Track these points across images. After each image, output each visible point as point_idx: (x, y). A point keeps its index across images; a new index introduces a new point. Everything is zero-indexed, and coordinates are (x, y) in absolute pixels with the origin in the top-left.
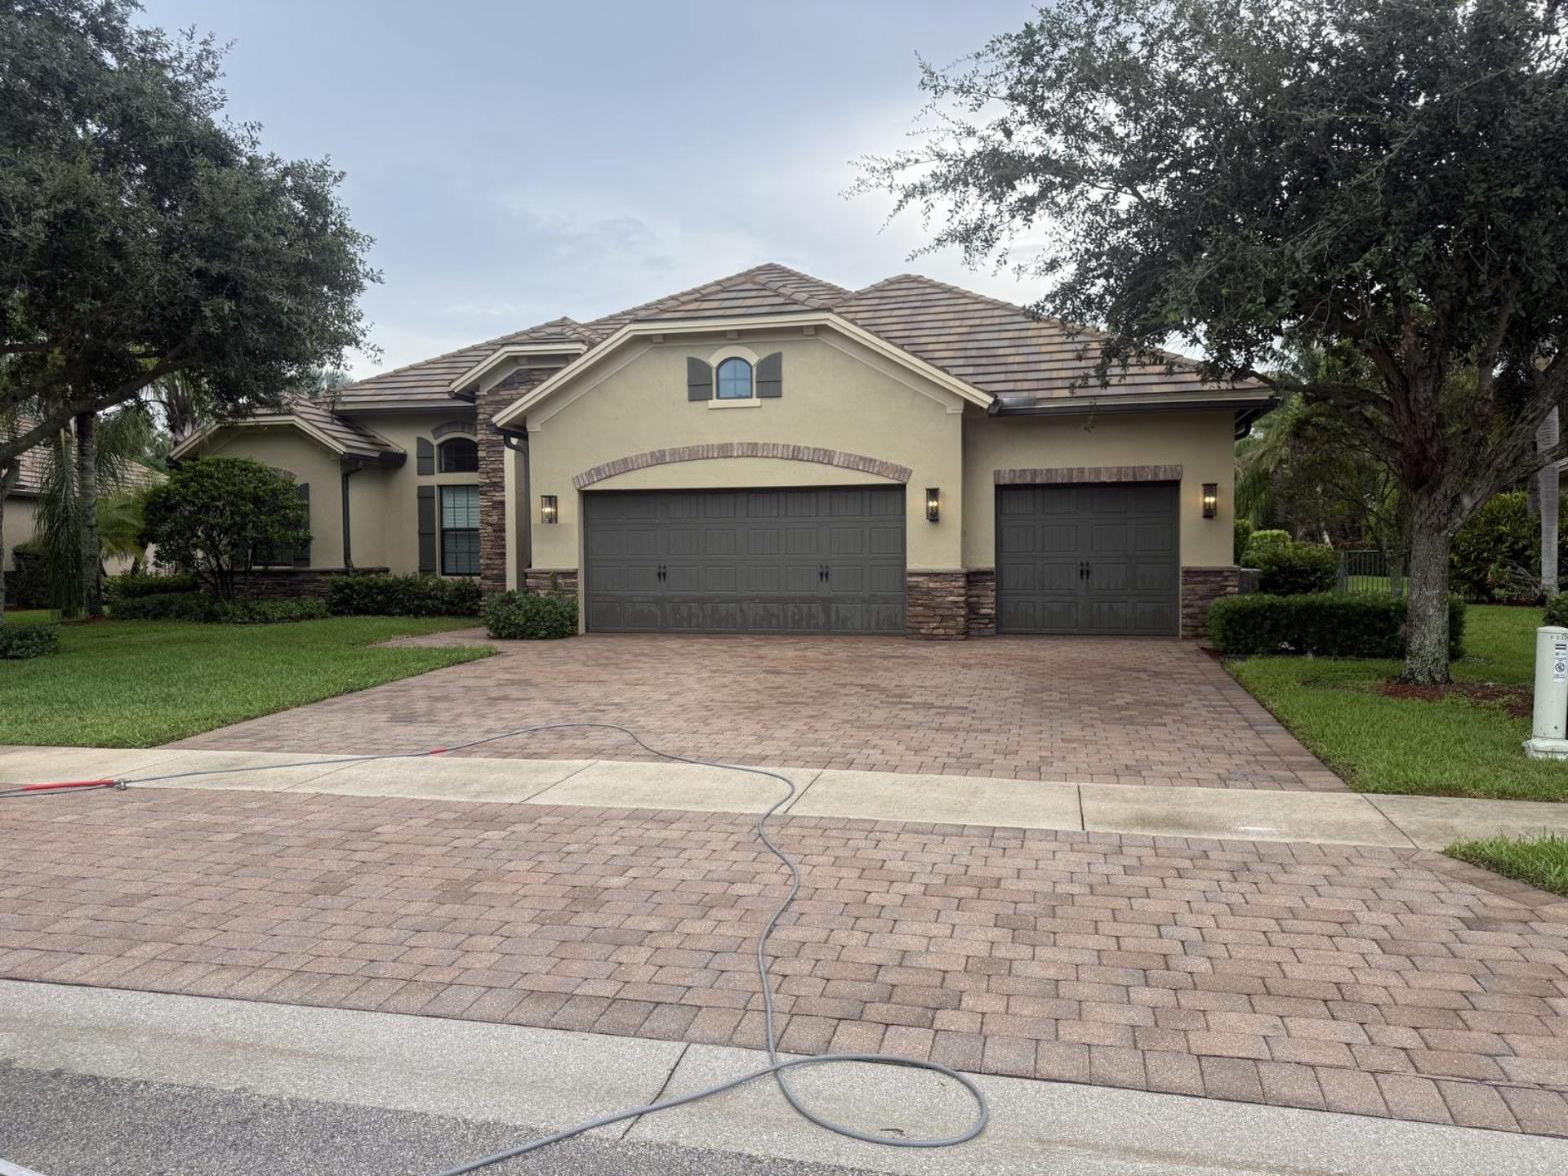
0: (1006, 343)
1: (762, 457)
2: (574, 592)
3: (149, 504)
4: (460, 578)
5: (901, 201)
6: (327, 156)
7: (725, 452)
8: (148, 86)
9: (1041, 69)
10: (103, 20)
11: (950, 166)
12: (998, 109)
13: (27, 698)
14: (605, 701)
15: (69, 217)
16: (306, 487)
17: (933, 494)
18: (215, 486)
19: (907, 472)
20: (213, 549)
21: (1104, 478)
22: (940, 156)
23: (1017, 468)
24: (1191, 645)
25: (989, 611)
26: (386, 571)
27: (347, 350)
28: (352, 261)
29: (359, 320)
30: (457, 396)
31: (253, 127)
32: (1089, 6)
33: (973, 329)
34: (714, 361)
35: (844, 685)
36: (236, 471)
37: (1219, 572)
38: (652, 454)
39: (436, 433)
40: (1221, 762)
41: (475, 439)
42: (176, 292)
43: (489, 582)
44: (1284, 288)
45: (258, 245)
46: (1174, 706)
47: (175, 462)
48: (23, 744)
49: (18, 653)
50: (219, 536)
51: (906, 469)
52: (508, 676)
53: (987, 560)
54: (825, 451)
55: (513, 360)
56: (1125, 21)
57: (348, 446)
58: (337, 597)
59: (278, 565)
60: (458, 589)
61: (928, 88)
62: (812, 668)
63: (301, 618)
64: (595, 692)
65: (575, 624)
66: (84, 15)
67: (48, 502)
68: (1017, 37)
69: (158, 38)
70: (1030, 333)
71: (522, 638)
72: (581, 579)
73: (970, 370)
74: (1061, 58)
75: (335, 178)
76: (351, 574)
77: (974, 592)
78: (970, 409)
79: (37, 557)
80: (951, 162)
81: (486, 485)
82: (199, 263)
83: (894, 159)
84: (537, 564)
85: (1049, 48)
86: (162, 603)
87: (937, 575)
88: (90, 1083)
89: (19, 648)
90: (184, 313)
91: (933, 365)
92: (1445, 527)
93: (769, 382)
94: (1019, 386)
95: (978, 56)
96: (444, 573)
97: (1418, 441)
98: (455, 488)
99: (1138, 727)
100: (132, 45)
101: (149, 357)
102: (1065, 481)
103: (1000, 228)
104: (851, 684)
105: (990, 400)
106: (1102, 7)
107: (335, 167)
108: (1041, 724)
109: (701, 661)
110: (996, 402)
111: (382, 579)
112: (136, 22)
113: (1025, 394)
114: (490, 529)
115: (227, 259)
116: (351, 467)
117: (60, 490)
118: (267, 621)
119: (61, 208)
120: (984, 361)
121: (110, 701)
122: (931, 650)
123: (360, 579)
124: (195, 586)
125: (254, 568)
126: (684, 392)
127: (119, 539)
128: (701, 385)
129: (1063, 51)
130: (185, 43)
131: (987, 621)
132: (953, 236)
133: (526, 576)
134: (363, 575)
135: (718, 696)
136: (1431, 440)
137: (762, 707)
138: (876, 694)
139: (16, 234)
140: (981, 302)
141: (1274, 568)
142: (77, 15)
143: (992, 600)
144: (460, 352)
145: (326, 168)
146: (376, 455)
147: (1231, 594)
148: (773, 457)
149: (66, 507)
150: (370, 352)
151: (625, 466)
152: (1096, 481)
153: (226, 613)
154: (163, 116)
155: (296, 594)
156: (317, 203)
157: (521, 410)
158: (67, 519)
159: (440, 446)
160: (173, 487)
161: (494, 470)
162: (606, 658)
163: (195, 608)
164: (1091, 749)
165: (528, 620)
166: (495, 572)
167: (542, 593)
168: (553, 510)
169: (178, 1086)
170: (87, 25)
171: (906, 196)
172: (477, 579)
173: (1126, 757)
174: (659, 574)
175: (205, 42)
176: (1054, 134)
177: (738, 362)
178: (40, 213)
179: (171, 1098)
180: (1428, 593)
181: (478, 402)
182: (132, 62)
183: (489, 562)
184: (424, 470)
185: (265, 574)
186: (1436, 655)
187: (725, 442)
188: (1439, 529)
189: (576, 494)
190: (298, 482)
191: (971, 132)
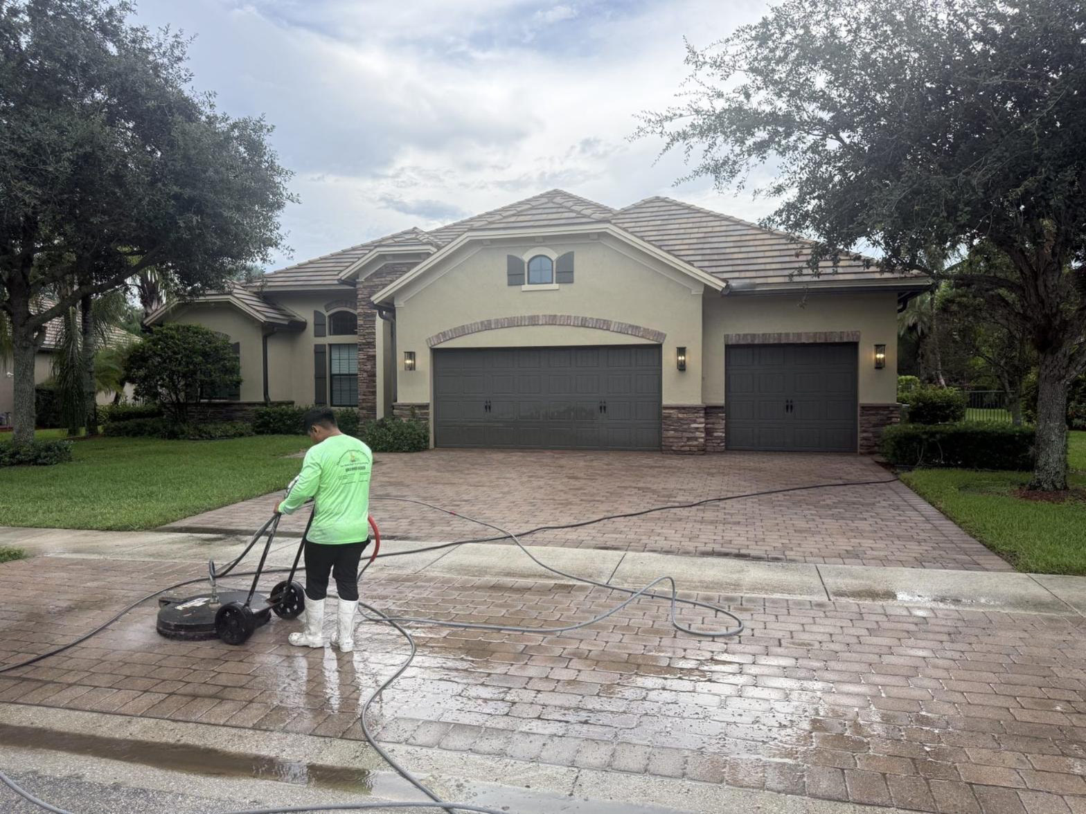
0: (732, 244)
1: (560, 325)
2: (427, 419)
3: (131, 356)
4: (344, 408)
5: (668, 144)
6: (263, 115)
7: (533, 321)
8: (139, 66)
9: (772, 50)
10: (107, 21)
11: (705, 119)
12: (741, 78)
13: (54, 494)
14: (458, 498)
15: (86, 157)
16: (238, 344)
17: (681, 351)
18: (175, 343)
19: (663, 336)
20: (174, 388)
21: (804, 340)
22: (697, 112)
23: (742, 333)
24: (868, 460)
25: (721, 434)
26: (292, 403)
27: (271, 250)
28: (278, 188)
29: (278, 229)
30: (342, 282)
31: (210, 95)
32: (807, 5)
33: (707, 235)
34: (526, 258)
35: (626, 488)
36: (190, 334)
37: (886, 408)
38: (482, 323)
39: (327, 308)
40: (915, 549)
41: (355, 312)
42: (159, 210)
43: (365, 412)
44: (961, 206)
45: (216, 177)
46: (868, 505)
47: (148, 327)
48: (54, 527)
49: (44, 461)
50: (178, 379)
51: (662, 334)
52: (387, 479)
53: (719, 399)
54: (605, 321)
55: (382, 257)
56: (833, 16)
57: (267, 317)
58: (260, 421)
59: (220, 399)
60: (342, 416)
61: (691, 63)
62: (599, 475)
63: (234, 436)
64: (450, 492)
65: (428, 441)
66: (95, 17)
67: (60, 354)
68: (755, 27)
69: (143, 33)
70: (748, 238)
71: (391, 451)
72: (431, 410)
73: (706, 264)
74: (787, 42)
75: (268, 130)
76: (269, 405)
77: (711, 421)
78: (708, 291)
79: (51, 392)
80: (706, 116)
81: (364, 344)
82: (176, 189)
83: (665, 113)
84: (401, 400)
85: (779, 36)
86: (139, 425)
87: (684, 408)
88: (141, 796)
89: (45, 457)
90: (164, 225)
91: (682, 260)
92: (1064, 377)
93: (565, 273)
94: (743, 275)
95: (728, 40)
96: (332, 405)
97: (1046, 316)
98: (339, 346)
99: (848, 522)
100: (126, 38)
101: (134, 255)
102: (776, 342)
103: (741, 163)
104: (630, 487)
105: (724, 285)
106: (816, 6)
107: (268, 123)
108: (776, 519)
109: (519, 469)
110: (727, 286)
111: (290, 410)
112: (129, 22)
113: (748, 281)
114: (365, 375)
115: (194, 187)
116: (269, 331)
117: (69, 347)
118: (212, 438)
119: (81, 151)
120: (716, 257)
121: (112, 497)
122: (681, 462)
123: (276, 409)
124: (160, 413)
125: (202, 401)
126: (505, 280)
127: (106, 380)
128: (516, 276)
129: (788, 37)
130: (162, 36)
131: (719, 441)
132: (707, 169)
133: (393, 407)
134: (277, 406)
135: (537, 495)
136: (1055, 315)
137: (571, 503)
138: (649, 495)
139: (51, 169)
140: (712, 216)
141: (920, 404)
142: (89, 18)
143: (723, 426)
144: (344, 251)
145: (262, 123)
146: (286, 323)
147: (896, 423)
148: (567, 325)
149: (72, 358)
150: (285, 251)
151: (462, 331)
152: (798, 342)
153: (183, 433)
154: (149, 87)
155: (230, 419)
156: (255, 148)
157: (391, 292)
158: (73, 367)
159: (330, 316)
160: (147, 345)
161: (369, 333)
162: (452, 466)
163: (161, 428)
164: (818, 538)
165: (395, 439)
166: (369, 404)
167: (404, 420)
168: (413, 362)
169: (207, 798)
170: (96, 25)
171: (672, 141)
172: (356, 409)
173: (843, 544)
174: (486, 407)
175: (176, 36)
176: (781, 96)
177: (543, 259)
178: (68, 154)
179: (203, 809)
180: (1052, 425)
181: (358, 286)
182: (127, 50)
183: (364, 397)
184: (318, 334)
185: (209, 405)
186: (1058, 469)
187: (533, 314)
188: (1060, 378)
189: (428, 352)
190: (232, 341)
191: (720, 95)
